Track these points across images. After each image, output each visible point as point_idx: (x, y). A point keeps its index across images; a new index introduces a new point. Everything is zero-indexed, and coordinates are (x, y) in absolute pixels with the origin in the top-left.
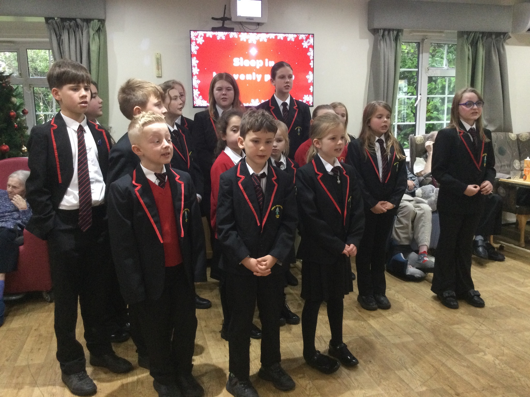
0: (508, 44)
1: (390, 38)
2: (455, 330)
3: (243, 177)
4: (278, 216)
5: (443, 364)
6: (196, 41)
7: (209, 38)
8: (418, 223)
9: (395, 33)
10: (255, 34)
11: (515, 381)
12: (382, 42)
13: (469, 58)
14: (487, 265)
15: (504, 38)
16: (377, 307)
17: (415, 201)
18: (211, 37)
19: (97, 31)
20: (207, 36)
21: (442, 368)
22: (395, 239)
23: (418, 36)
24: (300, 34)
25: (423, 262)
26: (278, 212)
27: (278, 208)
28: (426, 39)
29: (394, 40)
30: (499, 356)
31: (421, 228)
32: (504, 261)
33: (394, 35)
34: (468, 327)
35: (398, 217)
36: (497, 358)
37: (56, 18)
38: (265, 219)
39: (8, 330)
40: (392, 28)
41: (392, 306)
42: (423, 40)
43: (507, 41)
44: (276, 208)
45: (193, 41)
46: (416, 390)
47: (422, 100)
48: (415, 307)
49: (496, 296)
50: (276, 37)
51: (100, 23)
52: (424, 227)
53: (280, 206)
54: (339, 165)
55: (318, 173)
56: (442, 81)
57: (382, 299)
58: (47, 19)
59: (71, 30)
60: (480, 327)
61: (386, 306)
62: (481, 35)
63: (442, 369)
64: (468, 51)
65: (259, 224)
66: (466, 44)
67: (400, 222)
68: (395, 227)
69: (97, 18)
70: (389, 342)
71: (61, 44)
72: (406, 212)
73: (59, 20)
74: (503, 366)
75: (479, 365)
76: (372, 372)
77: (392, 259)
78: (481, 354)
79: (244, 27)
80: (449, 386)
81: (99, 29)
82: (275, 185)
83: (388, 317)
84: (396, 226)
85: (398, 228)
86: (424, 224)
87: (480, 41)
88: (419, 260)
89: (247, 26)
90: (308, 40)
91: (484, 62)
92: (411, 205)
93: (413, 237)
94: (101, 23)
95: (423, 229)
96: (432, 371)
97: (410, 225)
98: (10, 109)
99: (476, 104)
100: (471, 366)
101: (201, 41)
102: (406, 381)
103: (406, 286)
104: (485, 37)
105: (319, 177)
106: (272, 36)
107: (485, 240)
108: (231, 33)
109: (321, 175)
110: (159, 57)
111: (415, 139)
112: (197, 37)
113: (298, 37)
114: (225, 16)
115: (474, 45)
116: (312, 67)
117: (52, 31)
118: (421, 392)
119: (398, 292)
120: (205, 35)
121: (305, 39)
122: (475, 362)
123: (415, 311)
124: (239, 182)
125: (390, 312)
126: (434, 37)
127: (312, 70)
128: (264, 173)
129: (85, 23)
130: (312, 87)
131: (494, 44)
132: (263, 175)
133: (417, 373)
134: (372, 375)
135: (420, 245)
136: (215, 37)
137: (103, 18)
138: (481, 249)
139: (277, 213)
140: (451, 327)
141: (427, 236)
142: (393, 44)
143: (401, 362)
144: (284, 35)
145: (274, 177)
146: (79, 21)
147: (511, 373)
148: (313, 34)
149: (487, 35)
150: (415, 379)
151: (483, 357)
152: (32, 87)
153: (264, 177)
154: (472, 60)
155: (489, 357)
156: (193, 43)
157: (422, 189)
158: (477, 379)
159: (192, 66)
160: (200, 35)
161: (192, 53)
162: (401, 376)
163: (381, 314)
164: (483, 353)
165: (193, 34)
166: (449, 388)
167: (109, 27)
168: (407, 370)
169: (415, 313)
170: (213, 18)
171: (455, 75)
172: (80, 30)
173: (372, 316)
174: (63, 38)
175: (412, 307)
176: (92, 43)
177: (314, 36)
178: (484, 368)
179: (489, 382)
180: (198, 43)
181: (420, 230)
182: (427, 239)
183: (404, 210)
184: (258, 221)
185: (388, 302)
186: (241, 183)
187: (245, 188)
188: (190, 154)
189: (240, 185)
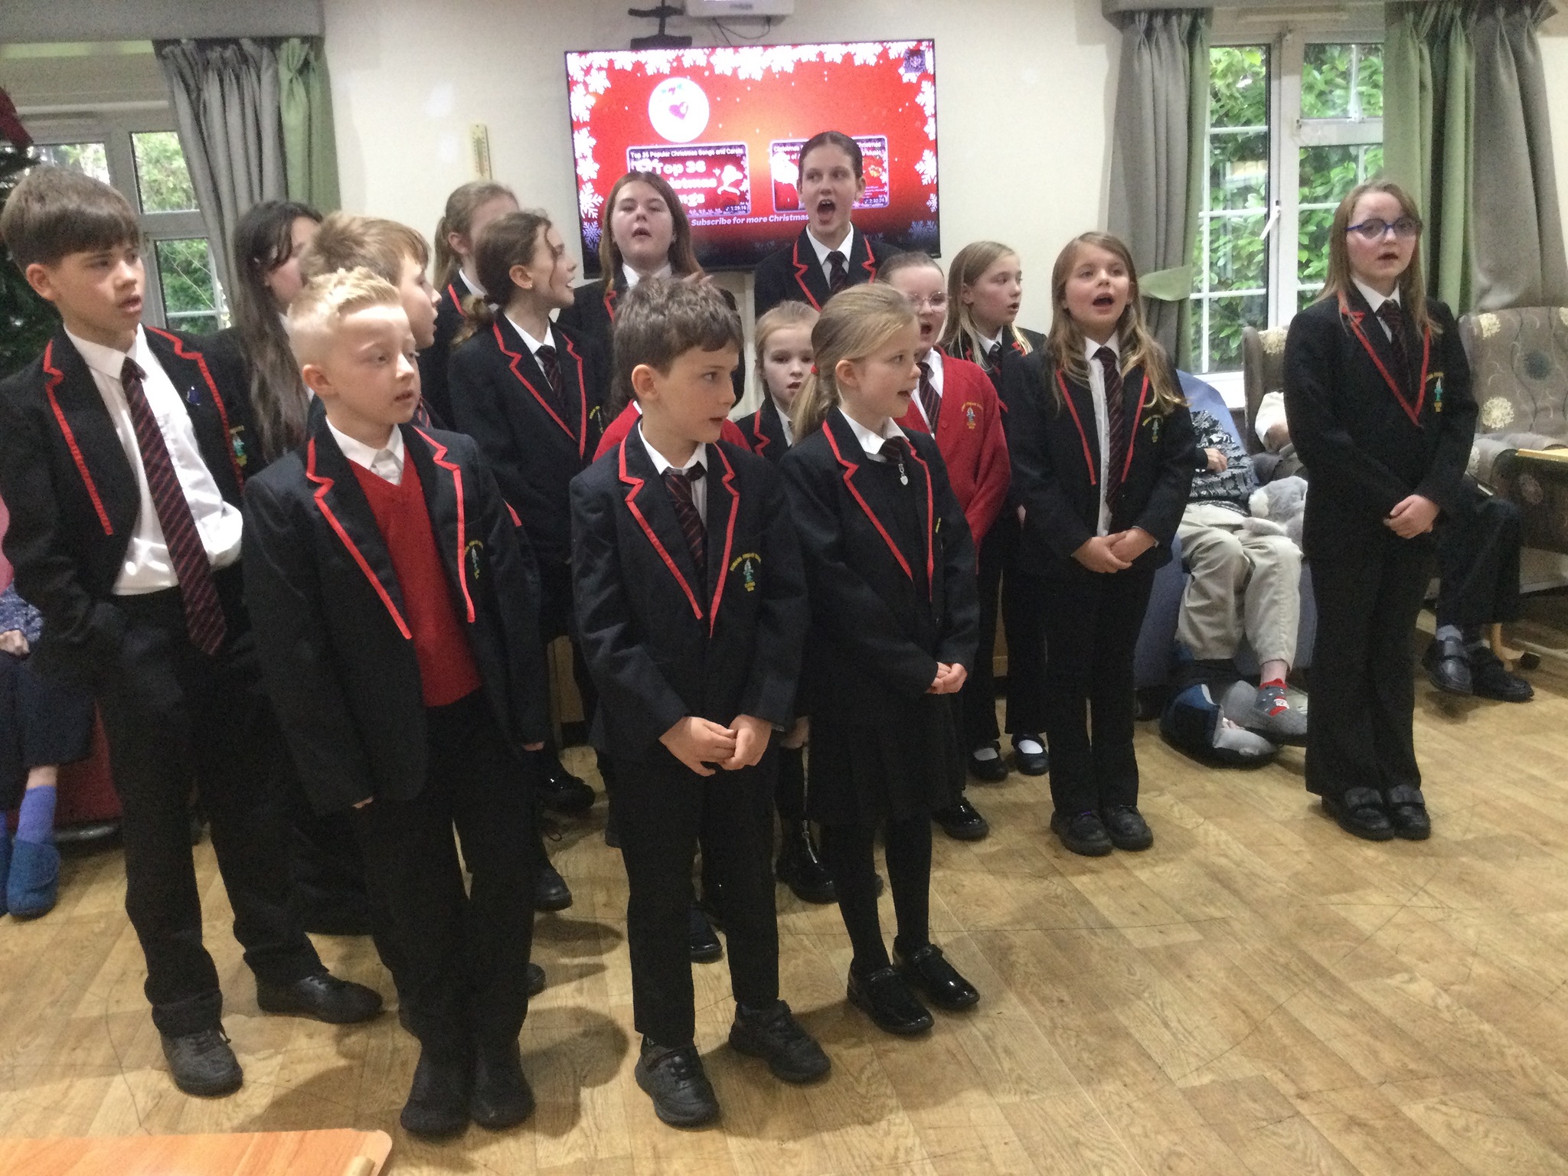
0: (1547, 33)
1: (1171, 39)
2: (1332, 907)
3: (637, 481)
4: (750, 586)
5: (1279, 1009)
6: (585, 84)
7: (623, 71)
8: (1259, 593)
9: (1187, 20)
10: (760, 49)
11: (1487, 1056)
12: (1145, 52)
13: (1422, 86)
14: (1470, 714)
15: (1533, 14)
16: (1111, 844)
17: (1250, 528)
18: (629, 68)
19: (300, 72)
20: (618, 66)
21: (1272, 1020)
22: (1188, 646)
23: (1264, 24)
24: (892, 42)
25: (1272, 712)
26: (751, 574)
27: (748, 563)
28: (1291, 31)
29: (1183, 43)
30: (1452, 984)
31: (1267, 609)
32: (1531, 700)
33: (1183, 24)
34: (1376, 898)
35: (1193, 577)
36: (1446, 991)
37: (184, 41)
38: (717, 600)
39: (69, 921)
40: (1174, 5)
41: (1156, 843)
42: (1280, 37)
43: (1547, 23)
44: (744, 562)
45: (577, 82)
46: (1180, 1084)
47: (1282, 221)
48: (1226, 843)
49: (1482, 808)
50: (821, 55)
51: (307, 46)
52: (1276, 607)
53: (752, 555)
54: (900, 433)
55: (845, 463)
57: (1128, 819)
58: (160, 44)
59: (227, 73)
60: (1414, 899)
61: (1138, 841)
62: (1457, 11)
63: (1272, 1023)
64: (1419, 62)
65: (699, 615)
66: (1414, 42)
67: (1203, 593)
68: (1186, 607)
69: (298, 30)
70: (1129, 943)
71: (201, 112)
72: (1216, 561)
73: (190, 47)
74: (1458, 1013)
75: (1387, 1011)
76: (1059, 1033)
77: (1176, 701)
78: (1399, 979)
79: (727, 34)
80: (1282, 1071)
81: (306, 64)
82: (731, 498)
83: (1137, 873)
84: (1189, 603)
85: (1194, 609)
86: (1276, 597)
87: (1456, 29)
88: (1260, 704)
89: (736, 28)
90: (916, 59)
91: (1472, 90)
92: (1233, 539)
93: (1244, 636)
94: (311, 47)
95: (1273, 612)
96: (1241, 1026)
97: (1232, 600)
99: (1393, 226)
100: (1364, 1015)
101: (600, 83)
102: (1154, 1055)
103: (1212, 781)
104: (1473, 16)
105: (847, 475)
106: (808, 53)
108: (688, 51)
109: (851, 469)
110: (481, 136)
111: (1259, 344)
112: (587, 71)
113: (885, 52)
114: (667, 3)
115: (1439, 42)
116: (932, 137)
117: (174, 80)
118: (1194, 1087)
119: (1183, 799)
120: (611, 62)
121: (906, 56)
122: (1377, 1001)
123: (1225, 855)
124: (629, 498)
125: (1149, 859)
126: (1313, 26)
127: (934, 146)
128: (698, 464)
129: (266, 51)
130: (933, 196)
131: (1502, 36)
132: (697, 471)
133: (1195, 1033)
134: (1059, 1040)
135: (1265, 659)
136: (639, 66)
137: (314, 31)
138: (1450, 667)
139: (749, 578)
140: (1322, 900)
141: (1286, 633)
142: (1182, 53)
143: (1150, 1003)
144: (844, 49)
145: (726, 472)
146: (248, 46)
147: (1480, 1032)
148: (933, 41)
149: (1478, 10)
150: (1184, 1052)
151: (1404, 986)
152: (151, 239)
153: (699, 477)
154: (1435, 91)
155: (1423, 989)
156: (578, 92)
157: (1269, 492)
158: (1375, 1053)
159: (577, 156)
160: (595, 66)
161: (575, 119)
162: (1145, 1044)
163: (1120, 865)
164: (1406, 976)
165: (575, 63)
166: (1281, 1075)
167: (335, 58)
168: (1166, 1025)
169: (1223, 861)
170: (633, 12)
171: (1380, 139)
172: (252, 70)
173: (1092, 871)
174: (207, 98)
175: (1217, 844)
176: (288, 106)
177: (933, 46)
178: (1400, 1021)
179: (1407, 1060)
180: (591, 89)
181: (1263, 616)
182: (1287, 642)
183: (1212, 555)
184: (695, 607)
185: (1145, 829)
186: (634, 500)
187: (648, 515)
188: (592, 414)
189: (633, 507)
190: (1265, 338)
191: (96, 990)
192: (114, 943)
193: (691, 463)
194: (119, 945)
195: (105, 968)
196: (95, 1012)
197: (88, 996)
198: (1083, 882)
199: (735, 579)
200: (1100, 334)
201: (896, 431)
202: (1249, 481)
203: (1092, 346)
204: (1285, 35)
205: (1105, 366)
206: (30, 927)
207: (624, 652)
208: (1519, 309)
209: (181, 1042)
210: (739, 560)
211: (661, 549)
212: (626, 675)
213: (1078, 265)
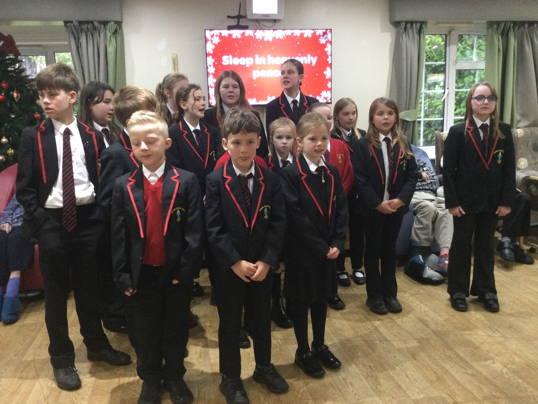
1: (413, 32)
2: (465, 336)
3: (229, 178)
4: (266, 217)
5: (447, 372)
6: (212, 41)
7: (225, 37)
8: (440, 224)
9: (418, 25)
10: (272, 31)
11: (521, 391)
12: (404, 35)
13: (499, 51)
14: (513, 268)
15: (537, 27)
16: (387, 310)
17: (437, 201)
18: (227, 36)
19: (114, 33)
20: (223, 35)
21: (445, 376)
22: (415, 241)
23: (444, 28)
24: (317, 29)
25: (443, 265)
26: (267, 213)
27: (266, 209)
28: (454, 30)
29: (417, 33)
30: (508, 364)
31: (442, 230)
32: (533, 264)
33: (417, 27)
34: (480, 333)
35: (417, 217)
36: (506, 367)
37: (74, 22)
38: (254, 221)
39: (22, 326)
40: (415, 20)
41: (403, 311)
42: (450, 32)
45: (208, 40)
46: (413, 398)
47: (449, 95)
48: (428, 311)
49: (517, 302)
50: (293, 33)
51: (116, 25)
53: (268, 206)
54: (324, 165)
55: (303, 174)
57: (394, 302)
58: (66, 22)
59: (89, 34)
60: (494, 334)
61: (396, 310)
62: (512, 25)
63: (444, 377)
64: (498, 42)
65: (247, 226)
66: (496, 34)
67: (421, 223)
68: (414, 227)
69: (113, 20)
70: (394, 346)
71: (79, 47)
72: (426, 212)
73: (76, 24)
74: (510, 375)
75: (485, 373)
76: (369, 378)
77: (410, 261)
78: (489, 362)
79: (260, 24)
80: (448, 394)
81: (116, 30)
82: (262, 186)
83: (396, 321)
84: (416, 226)
85: (417, 228)
86: (446, 225)
87: (511, 31)
88: (439, 262)
89: (263, 23)
90: (325, 36)
91: (516, 53)
92: (431, 204)
93: (434, 238)
94: (118, 25)
95: (445, 230)
96: (433, 378)
97: (431, 226)
98: (34, 112)
99: (487, 98)
100: (476, 375)
101: (216, 40)
102: (403, 387)
103: (422, 289)
104: (517, 27)
105: (303, 178)
106: (288, 32)
107: (513, 241)
108: (247, 30)
109: (305, 176)
110: (175, 57)
111: (441, 136)
112: (212, 36)
113: (315, 33)
114: (241, 14)
115: (505, 35)
116: (330, 62)
117: (71, 35)
118: (418, 399)
119: (412, 295)
120: (221, 34)
121: (322, 34)
122: (481, 370)
123: (427, 316)
124: (226, 183)
125: (401, 316)
126: (461, 28)
127: (331, 66)
128: (251, 173)
129: (102, 26)
130: (330, 83)
131: (526, 34)
132: (250, 176)
133: (418, 380)
134: (370, 381)
135: (441, 247)
136: (230, 35)
137: (119, 19)
138: (507, 251)
139: (266, 214)
140: (462, 333)
141: (448, 238)
142: (416, 36)
143: (402, 368)
144: (301, 32)
145: (261, 177)
146: (96, 24)
147: (518, 382)
148: (331, 30)
149: (518, 24)
150: (414, 386)
151: (491, 365)
153: (250, 178)
154: (503, 51)
155: (497, 366)
156: (209, 43)
158: (480, 388)
159: (208, 65)
160: (215, 34)
161: (207, 53)
162: (400, 383)
163: (390, 318)
164: (491, 361)
165: (208, 33)
166: (448, 396)
167: (126, 29)
168: (407, 376)
169: (427, 318)
170: (229, 17)
171: (484, 68)
172: (97, 32)
173: (381, 320)
174: (81, 41)
175: (425, 312)
176: (109, 45)
177: (331, 31)
178: (489, 377)
179: (492, 392)
180: (213, 43)
181: (441, 232)
182: (449, 241)
183: (425, 210)
184: (246, 223)
185: (399, 305)
187: (232, 189)
188: (211, 154)
189: (227, 186)
190: (443, 135)
191: (31, 351)
192: (38, 334)
193: (248, 173)
194: (39, 334)
195: (34, 343)
196: (30, 358)
197: (28, 353)
198: (377, 323)
199: (261, 214)
200: (385, 133)
201: (322, 164)
202: (436, 184)
203: (383, 137)
204: (452, 31)
205: (387, 144)
207: (220, 236)
208: (531, 128)
209: (60, 370)
210: (263, 207)
211: (236, 202)
212: (221, 244)
213: (378, 111)
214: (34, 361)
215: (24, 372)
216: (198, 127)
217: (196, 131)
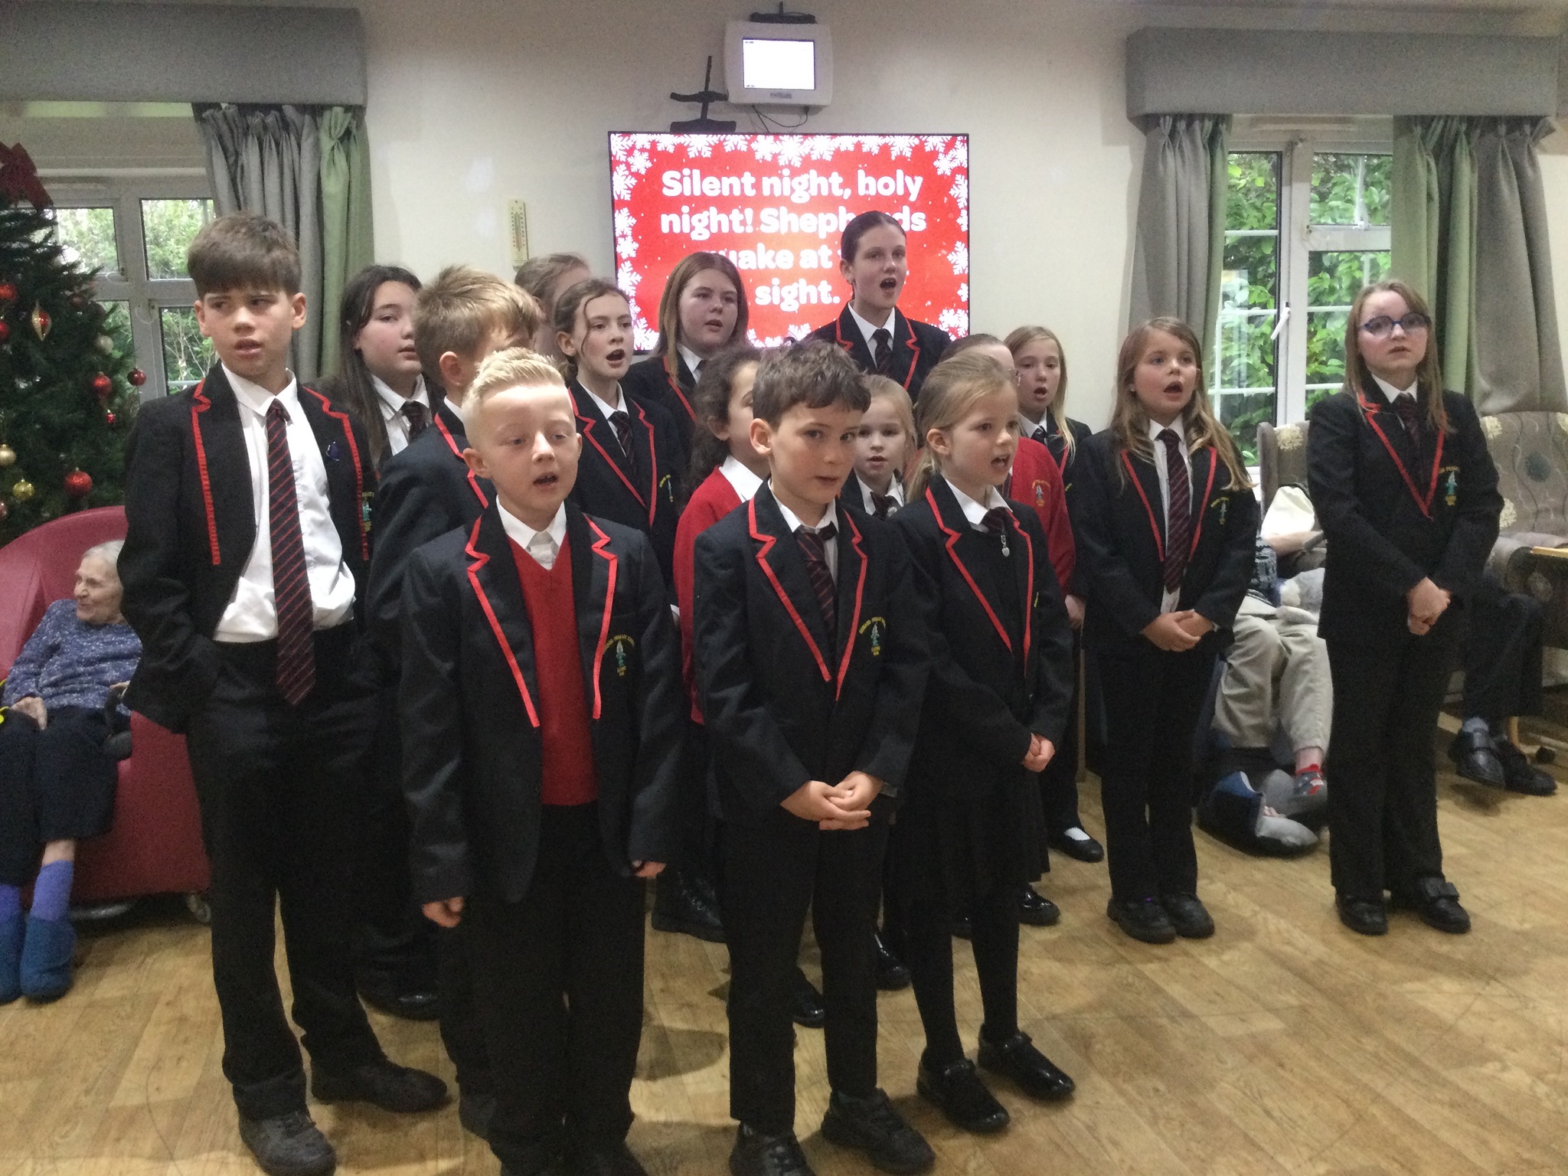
0: (1544, 151)
1: (1193, 142)
2: (1409, 996)
3: (769, 540)
4: (876, 651)
5: (1377, 1098)
6: (628, 166)
7: (665, 153)
8: (1294, 682)
9: (1208, 125)
10: (798, 138)
12: (1169, 154)
13: (1430, 197)
14: (1501, 805)
15: (1531, 134)
16: (1174, 931)
17: (1282, 617)
18: (671, 150)
19: (341, 140)
20: (660, 148)
21: (1375, 1110)
23: (1276, 134)
24: (929, 135)
25: (1309, 794)
26: (878, 639)
27: (876, 627)
28: (1301, 140)
29: (1204, 147)
30: (1546, 1073)
31: (1302, 697)
32: (1554, 794)
33: (1206, 128)
34: (1449, 986)
35: (1230, 665)
36: (1542, 1080)
37: (224, 106)
38: (845, 663)
39: (91, 1005)
40: (1197, 111)
41: (1217, 930)
42: (1291, 145)
43: (1544, 142)
44: (872, 625)
45: (619, 163)
47: (1290, 322)
48: (1287, 931)
49: (1532, 899)
50: (858, 146)
51: (350, 115)
52: (1312, 695)
53: (881, 619)
54: (1004, 505)
55: (947, 530)
56: (1350, 267)
57: (1189, 906)
58: (199, 108)
59: (268, 139)
60: (1487, 988)
61: (1199, 928)
62: (1464, 128)
63: (1375, 1112)
64: (1426, 175)
65: (827, 678)
66: (1422, 156)
67: (1240, 680)
68: (1223, 694)
69: (342, 100)
70: (1212, 1031)
71: (238, 180)
72: (1253, 649)
73: (232, 111)
74: (1559, 1102)
75: (1487, 1099)
76: (1162, 1122)
78: (1491, 1068)
79: (764, 120)
80: (1395, 1160)
81: (348, 133)
82: (861, 560)
83: (1204, 961)
84: (1226, 691)
85: (1231, 697)
86: (1311, 685)
87: (1461, 139)
89: (773, 116)
90: (951, 152)
91: (1476, 204)
92: (1270, 628)
93: (1279, 727)
94: (353, 117)
95: (1308, 699)
96: (1344, 1115)
97: (1268, 688)
98: (93, 370)
99: (1400, 322)
101: (642, 163)
103: (1259, 869)
104: (1478, 131)
105: (949, 543)
106: (847, 143)
107: (1493, 731)
108: (729, 137)
109: (954, 536)
110: (519, 212)
111: (1275, 436)
112: (630, 152)
113: (922, 144)
114: (711, 88)
115: (1445, 155)
116: (964, 228)
117: (213, 143)
119: (1235, 888)
120: (654, 144)
121: (942, 150)
122: (1474, 1089)
123: (1289, 943)
124: (760, 555)
125: (1214, 947)
126: (1323, 136)
127: (966, 238)
129: (307, 118)
130: (964, 286)
131: (1503, 152)
133: (1300, 1122)
134: (1163, 1130)
135: (1300, 746)
136: (681, 149)
137: (358, 101)
138: (1481, 758)
139: (875, 642)
140: (1395, 988)
141: (1320, 720)
142: (1203, 158)
143: (1248, 1092)
144: (881, 141)
145: (853, 536)
146: (290, 112)
148: (967, 135)
149: (1482, 125)
150: (1293, 1141)
151: (1500, 1075)
152: (157, 307)
153: (829, 538)
154: (1441, 202)
155: (1517, 1077)
156: (621, 169)
157: (1299, 582)
158: (1485, 1142)
159: (617, 235)
160: (638, 146)
161: (616, 198)
162: (1252, 1134)
163: (1186, 954)
164: (1498, 1065)
165: (618, 144)
166: (1396, 1165)
167: (375, 127)
168: (1268, 1113)
169: (1289, 949)
170: (675, 96)
171: (1388, 247)
172: (293, 138)
173: (1160, 959)
174: (245, 163)
175: (1279, 932)
176: (329, 174)
177: (967, 141)
178: (1501, 1108)
179: (1519, 1150)
180: (634, 169)
181: (1298, 703)
182: (1322, 729)
183: (1250, 644)
184: (824, 670)
185: (1207, 918)
186: (766, 557)
187: (779, 573)
188: (662, 482)
189: (764, 564)
190: (1279, 434)
191: (130, 1079)
192: (145, 1026)
193: (823, 524)
195: (138, 1053)
196: (137, 1099)
197: (124, 1083)
198: (1151, 969)
199: (863, 641)
200: (1165, 417)
201: (999, 502)
203: (1156, 428)
204: (1296, 144)
205: (1168, 447)
206: (49, 1010)
207: (747, 713)
208: (1519, 413)
210: (868, 623)
211: (791, 609)
212: (751, 738)
213: (1149, 351)
214: (148, 1108)
215: (122, 1142)
216: (623, 408)
217: (617, 417)
